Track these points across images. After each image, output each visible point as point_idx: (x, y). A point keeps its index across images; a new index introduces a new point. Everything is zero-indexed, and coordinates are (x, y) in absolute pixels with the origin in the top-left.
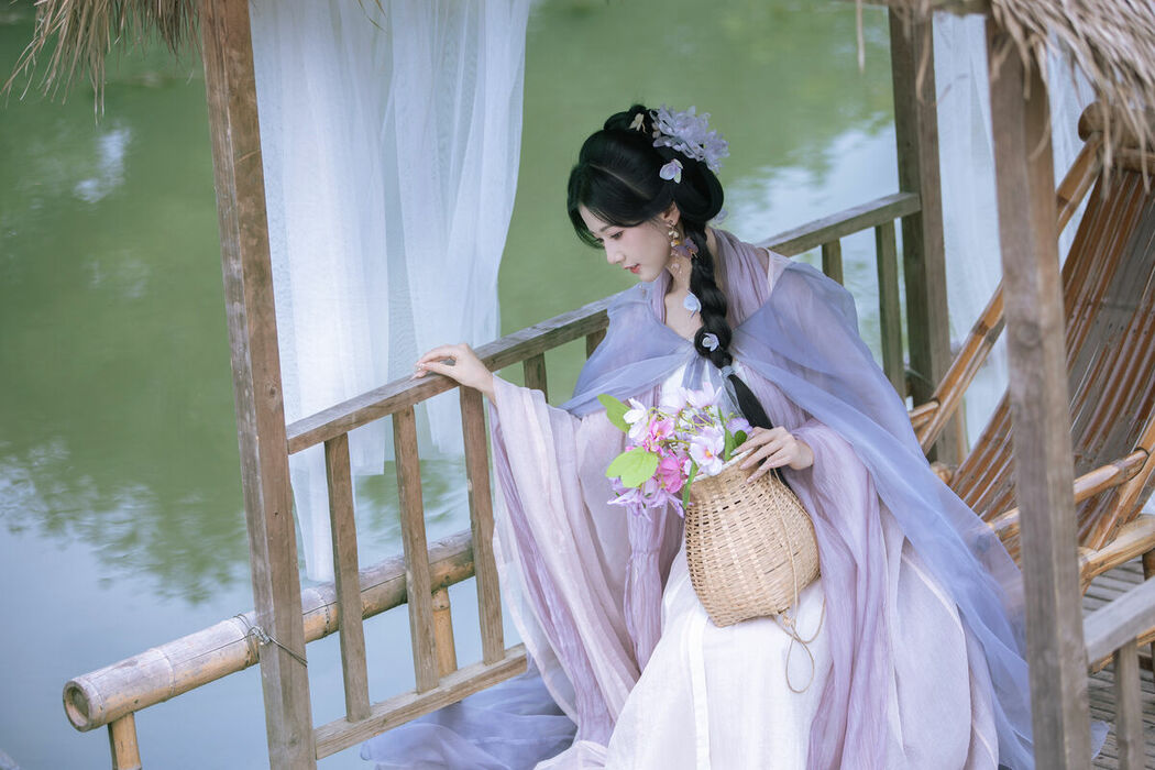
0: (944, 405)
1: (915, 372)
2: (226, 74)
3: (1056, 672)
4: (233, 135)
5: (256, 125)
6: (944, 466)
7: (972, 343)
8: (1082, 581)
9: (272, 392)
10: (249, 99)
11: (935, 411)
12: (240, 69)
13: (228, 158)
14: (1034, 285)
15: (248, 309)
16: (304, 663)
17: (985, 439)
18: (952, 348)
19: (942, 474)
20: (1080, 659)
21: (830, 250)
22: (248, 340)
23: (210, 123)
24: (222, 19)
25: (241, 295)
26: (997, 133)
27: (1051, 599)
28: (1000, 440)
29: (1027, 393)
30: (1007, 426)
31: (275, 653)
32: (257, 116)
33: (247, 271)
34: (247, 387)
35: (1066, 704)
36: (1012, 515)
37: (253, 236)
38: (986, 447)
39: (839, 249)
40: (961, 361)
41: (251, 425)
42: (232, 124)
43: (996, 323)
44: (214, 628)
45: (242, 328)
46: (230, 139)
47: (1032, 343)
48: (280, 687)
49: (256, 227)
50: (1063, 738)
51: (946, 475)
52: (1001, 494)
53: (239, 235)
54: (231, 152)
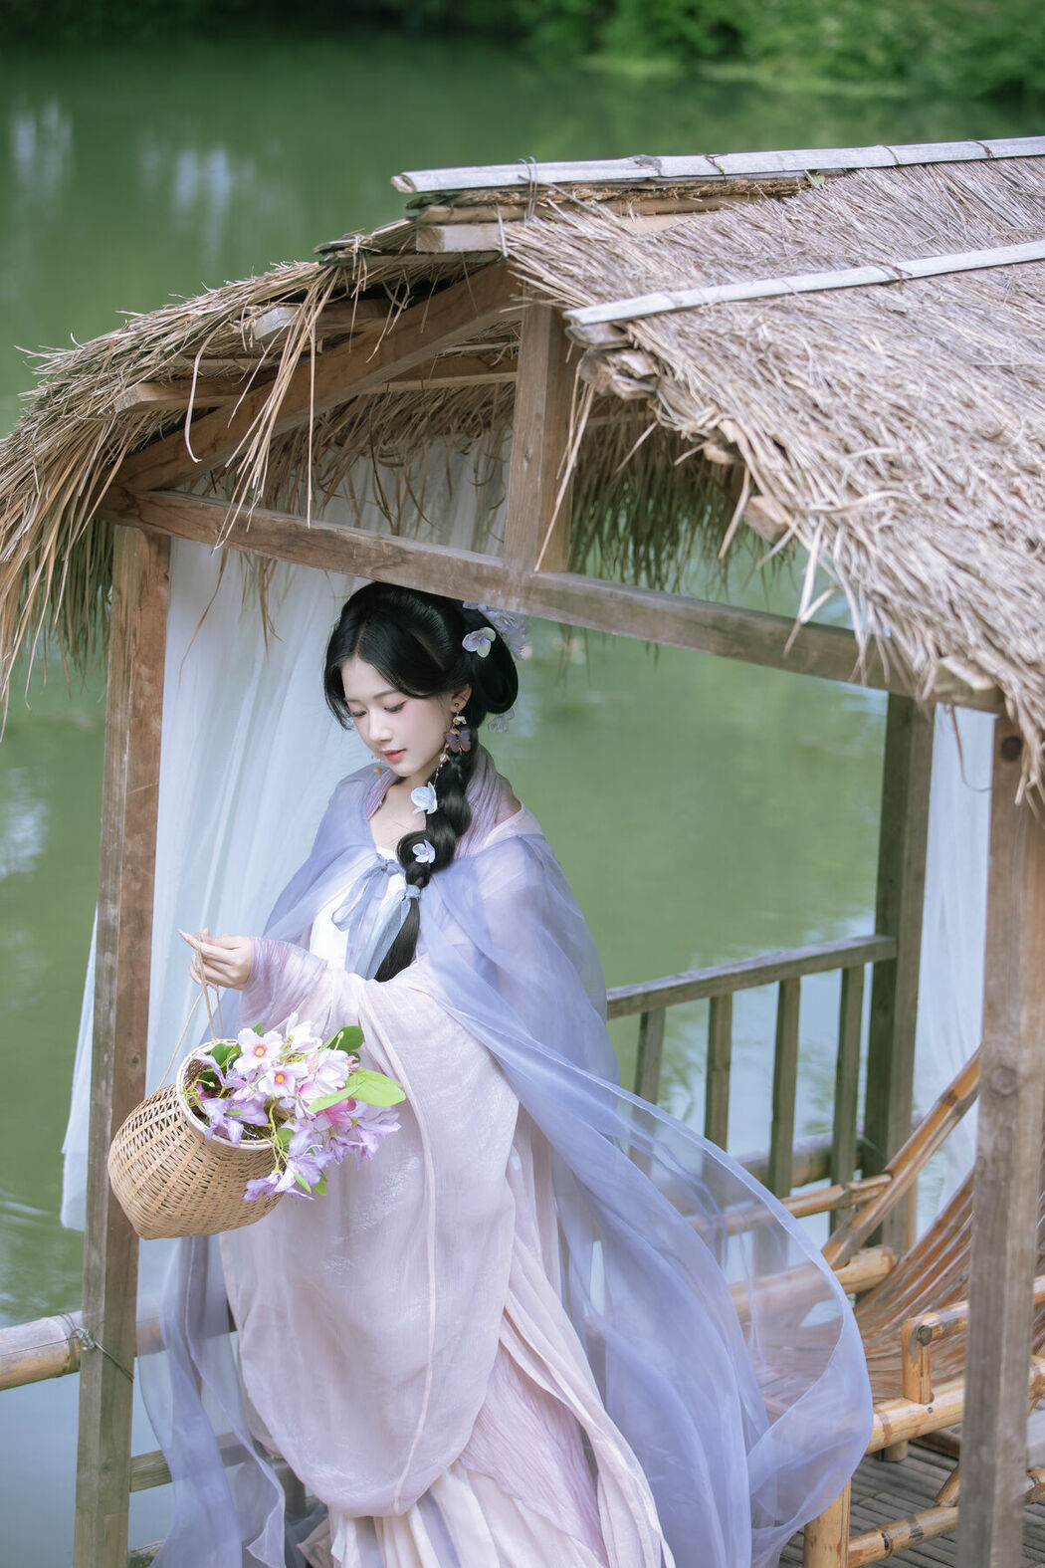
0: (898, 1179)
1: (868, 1142)
2: (131, 692)
3: (991, 1471)
4: (129, 762)
5: (157, 754)
6: (889, 1250)
7: (937, 1114)
8: (1031, 1394)
9: (135, 1061)
10: (154, 724)
11: (886, 1185)
12: (148, 689)
13: (120, 787)
14: (1017, 1025)
15: (120, 962)
16: (130, 1378)
17: (940, 1225)
18: (913, 1121)
19: (886, 1259)
20: (1020, 1461)
21: (788, 989)
22: (115, 997)
23: (106, 745)
24: (135, 631)
25: (114, 945)
26: (996, 847)
27: (994, 1385)
28: (957, 1228)
29: (996, 1148)
30: (967, 1212)
31: (99, 1363)
32: (159, 745)
33: (125, 918)
34: (107, 1051)
35: (997, 1510)
36: (961, 1308)
37: (137, 879)
38: (939, 1233)
39: (798, 988)
40: (923, 1131)
41: (107, 1095)
42: (130, 749)
43: (967, 1094)
44: (33, 1324)
45: (111, 983)
46: (126, 766)
47: (1007, 1091)
48: (99, 1401)
49: (142, 871)
50: (989, 1550)
51: (891, 1261)
52: (951, 1288)
53: (121, 876)
54: (125, 781)
